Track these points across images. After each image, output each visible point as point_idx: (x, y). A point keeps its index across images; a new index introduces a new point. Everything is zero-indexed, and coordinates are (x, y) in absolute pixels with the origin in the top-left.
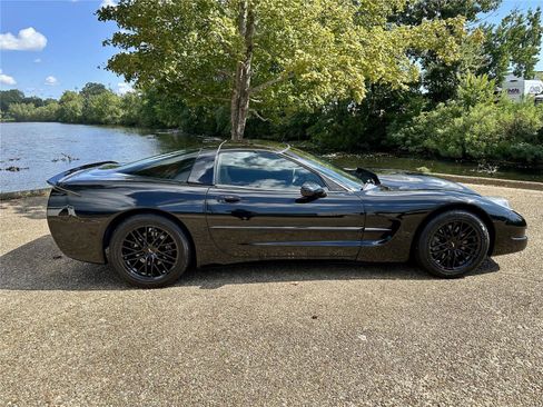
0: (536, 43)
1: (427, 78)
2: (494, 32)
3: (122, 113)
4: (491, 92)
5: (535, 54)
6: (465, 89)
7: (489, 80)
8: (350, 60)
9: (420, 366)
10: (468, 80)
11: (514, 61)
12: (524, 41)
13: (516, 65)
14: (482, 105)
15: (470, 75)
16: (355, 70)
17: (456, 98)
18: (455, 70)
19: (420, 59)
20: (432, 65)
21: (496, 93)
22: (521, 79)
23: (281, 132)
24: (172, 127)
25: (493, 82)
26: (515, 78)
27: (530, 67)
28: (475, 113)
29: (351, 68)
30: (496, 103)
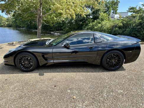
0: (117, 5)
1: (92, 14)
2: (108, 2)
3: (7, 23)
4: (107, 18)
5: (117, 8)
6: (101, 16)
7: (107, 14)
8: (70, 7)
9: (85, 98)
10: (102, 14)
11: (113, 10)
12: (115, 4)
13: (113, 11)
14: (105, 21)
15: (102, 13)
16: (71, 10)
17: (99, 19)
18: (99, 11)
19: (90, 9)
20: (93, 10)
21: (108, 18)
22: (114, 14)
23: (55, 28)
24: (23, 27)
25: (108, 15)
26: (113, 14)
27: (116, 11)
28: (104, 23)
29: (71, 9)
30: (108, 20)
